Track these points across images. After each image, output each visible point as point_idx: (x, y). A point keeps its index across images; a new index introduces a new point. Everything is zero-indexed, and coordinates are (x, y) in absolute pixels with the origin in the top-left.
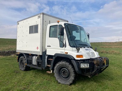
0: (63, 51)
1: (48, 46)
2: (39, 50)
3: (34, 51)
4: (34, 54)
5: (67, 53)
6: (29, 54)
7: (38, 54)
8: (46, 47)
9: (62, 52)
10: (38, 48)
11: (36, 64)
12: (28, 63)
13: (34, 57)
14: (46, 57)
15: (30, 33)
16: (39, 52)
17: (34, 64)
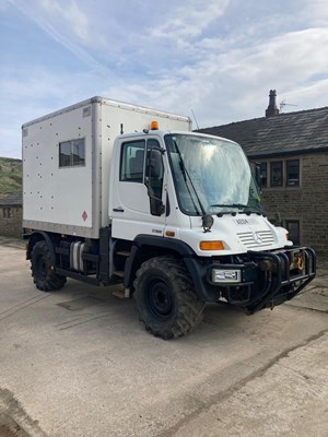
0: (161, 227)
1: (115, 210)
2: (88, 223)
3: (74, 227)
4: (75, 234)
5: (173, 234)
6: (60, 235)
7: (88, 235)
8: (111, 213)
9: (157, 231)
10: (85, 216)
11: (82, 268)
12: (57, 264)
13: (76, 245)
14: (112, 246)
15: (60, 165)
16: (89, 228)
17: (76, 266)
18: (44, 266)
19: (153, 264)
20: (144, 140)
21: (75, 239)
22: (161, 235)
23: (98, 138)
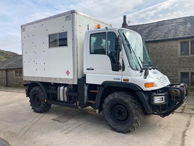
0: (119, 77)
1: (87, 69)
2: (71, 76)
3: (61, 79)
4: (61, 82)
5: (128, 80)
6: (51, 83)
7: (71, 83)
8: (85, 71)
9: (117, 79)
10: (68, 73)
11: (66, 100)
12: (49, 98)
13: (62, 88)
14: (86, 88)
15: (49, 47)
16: (71, 79)
17: (62, 99)
18: (38, 100)
19: (116, 95)
20: (105, 33)
21: (61, 85)
22: (120, 81)
23: (76, 32)
